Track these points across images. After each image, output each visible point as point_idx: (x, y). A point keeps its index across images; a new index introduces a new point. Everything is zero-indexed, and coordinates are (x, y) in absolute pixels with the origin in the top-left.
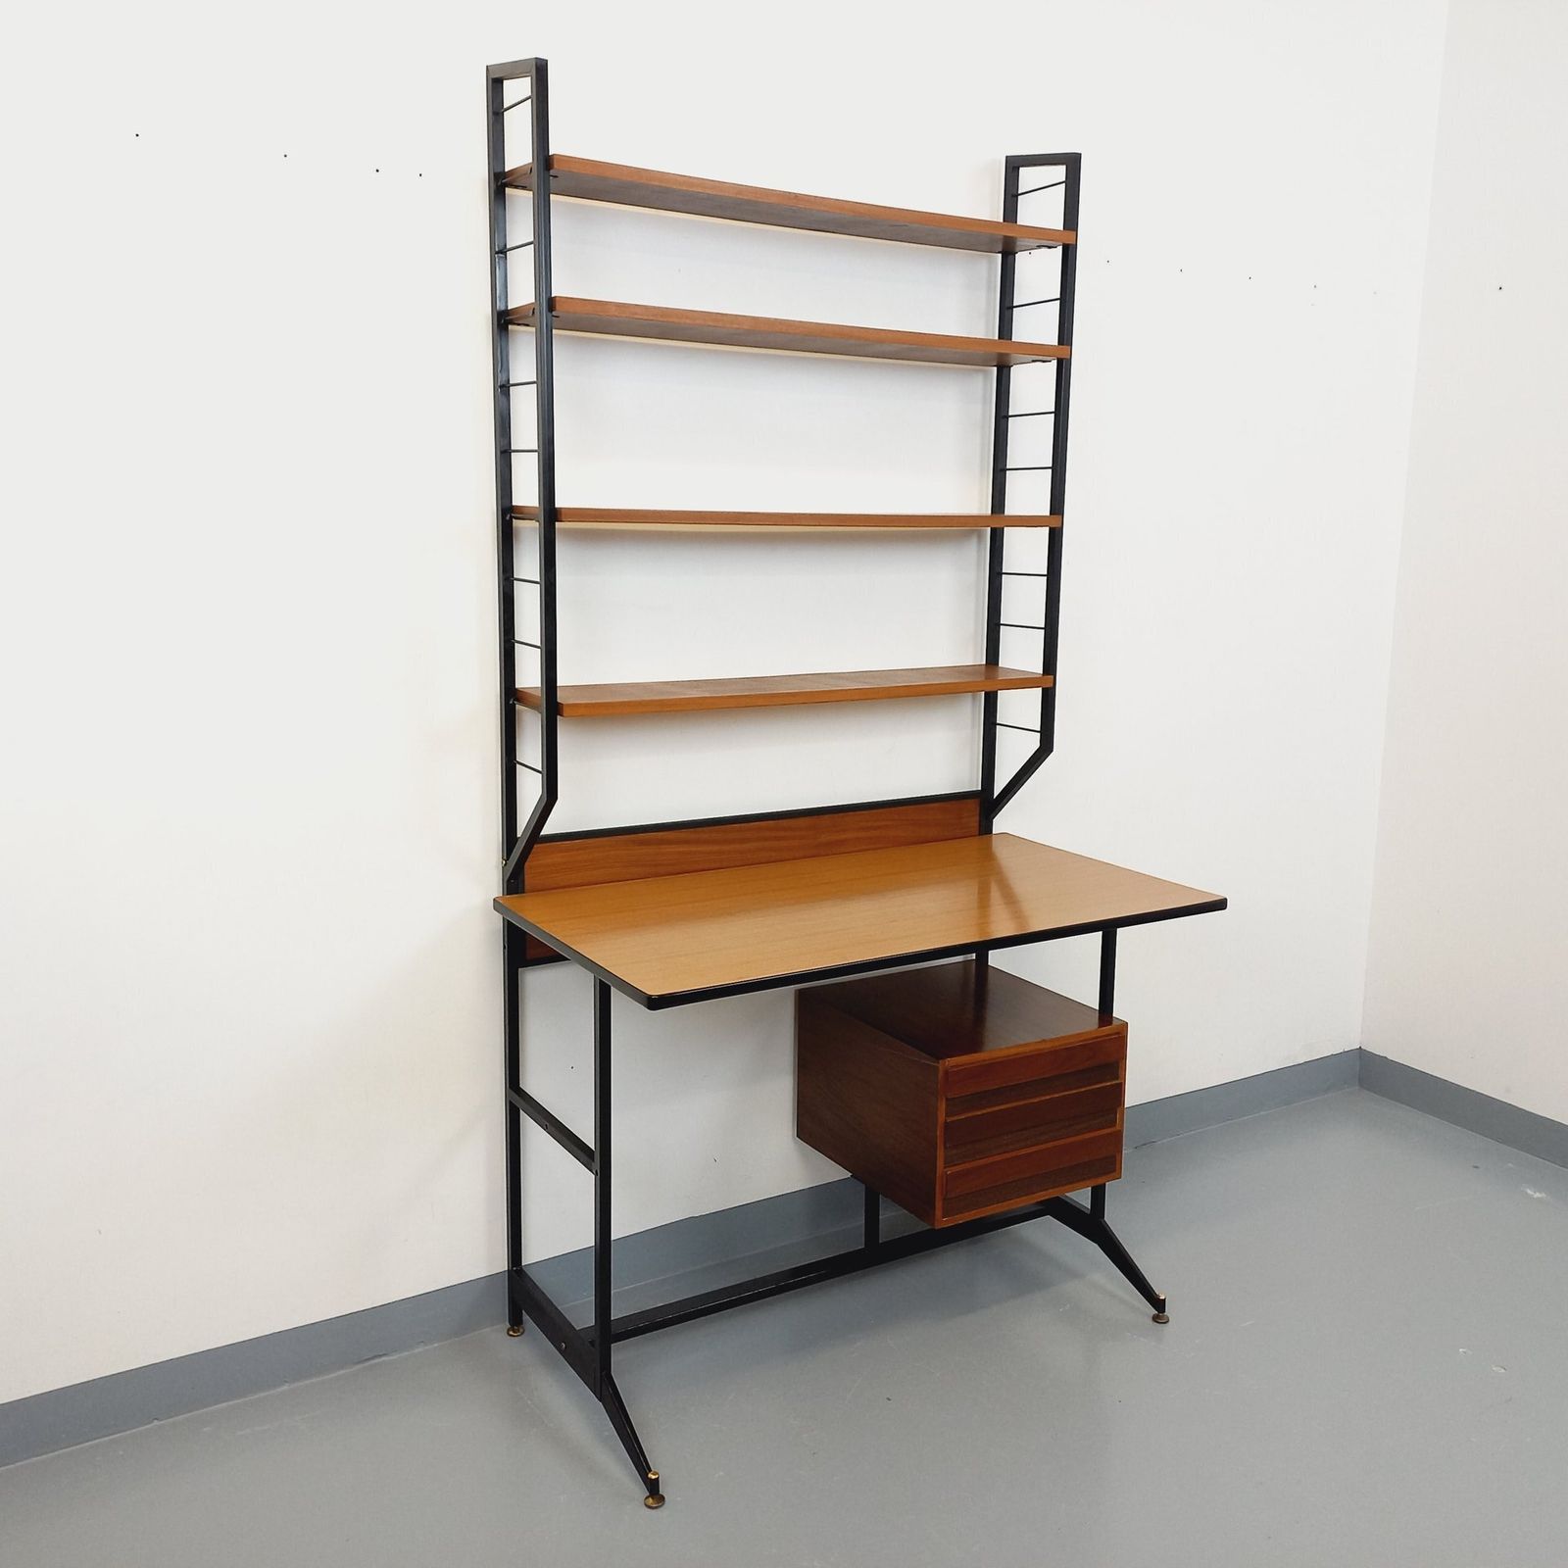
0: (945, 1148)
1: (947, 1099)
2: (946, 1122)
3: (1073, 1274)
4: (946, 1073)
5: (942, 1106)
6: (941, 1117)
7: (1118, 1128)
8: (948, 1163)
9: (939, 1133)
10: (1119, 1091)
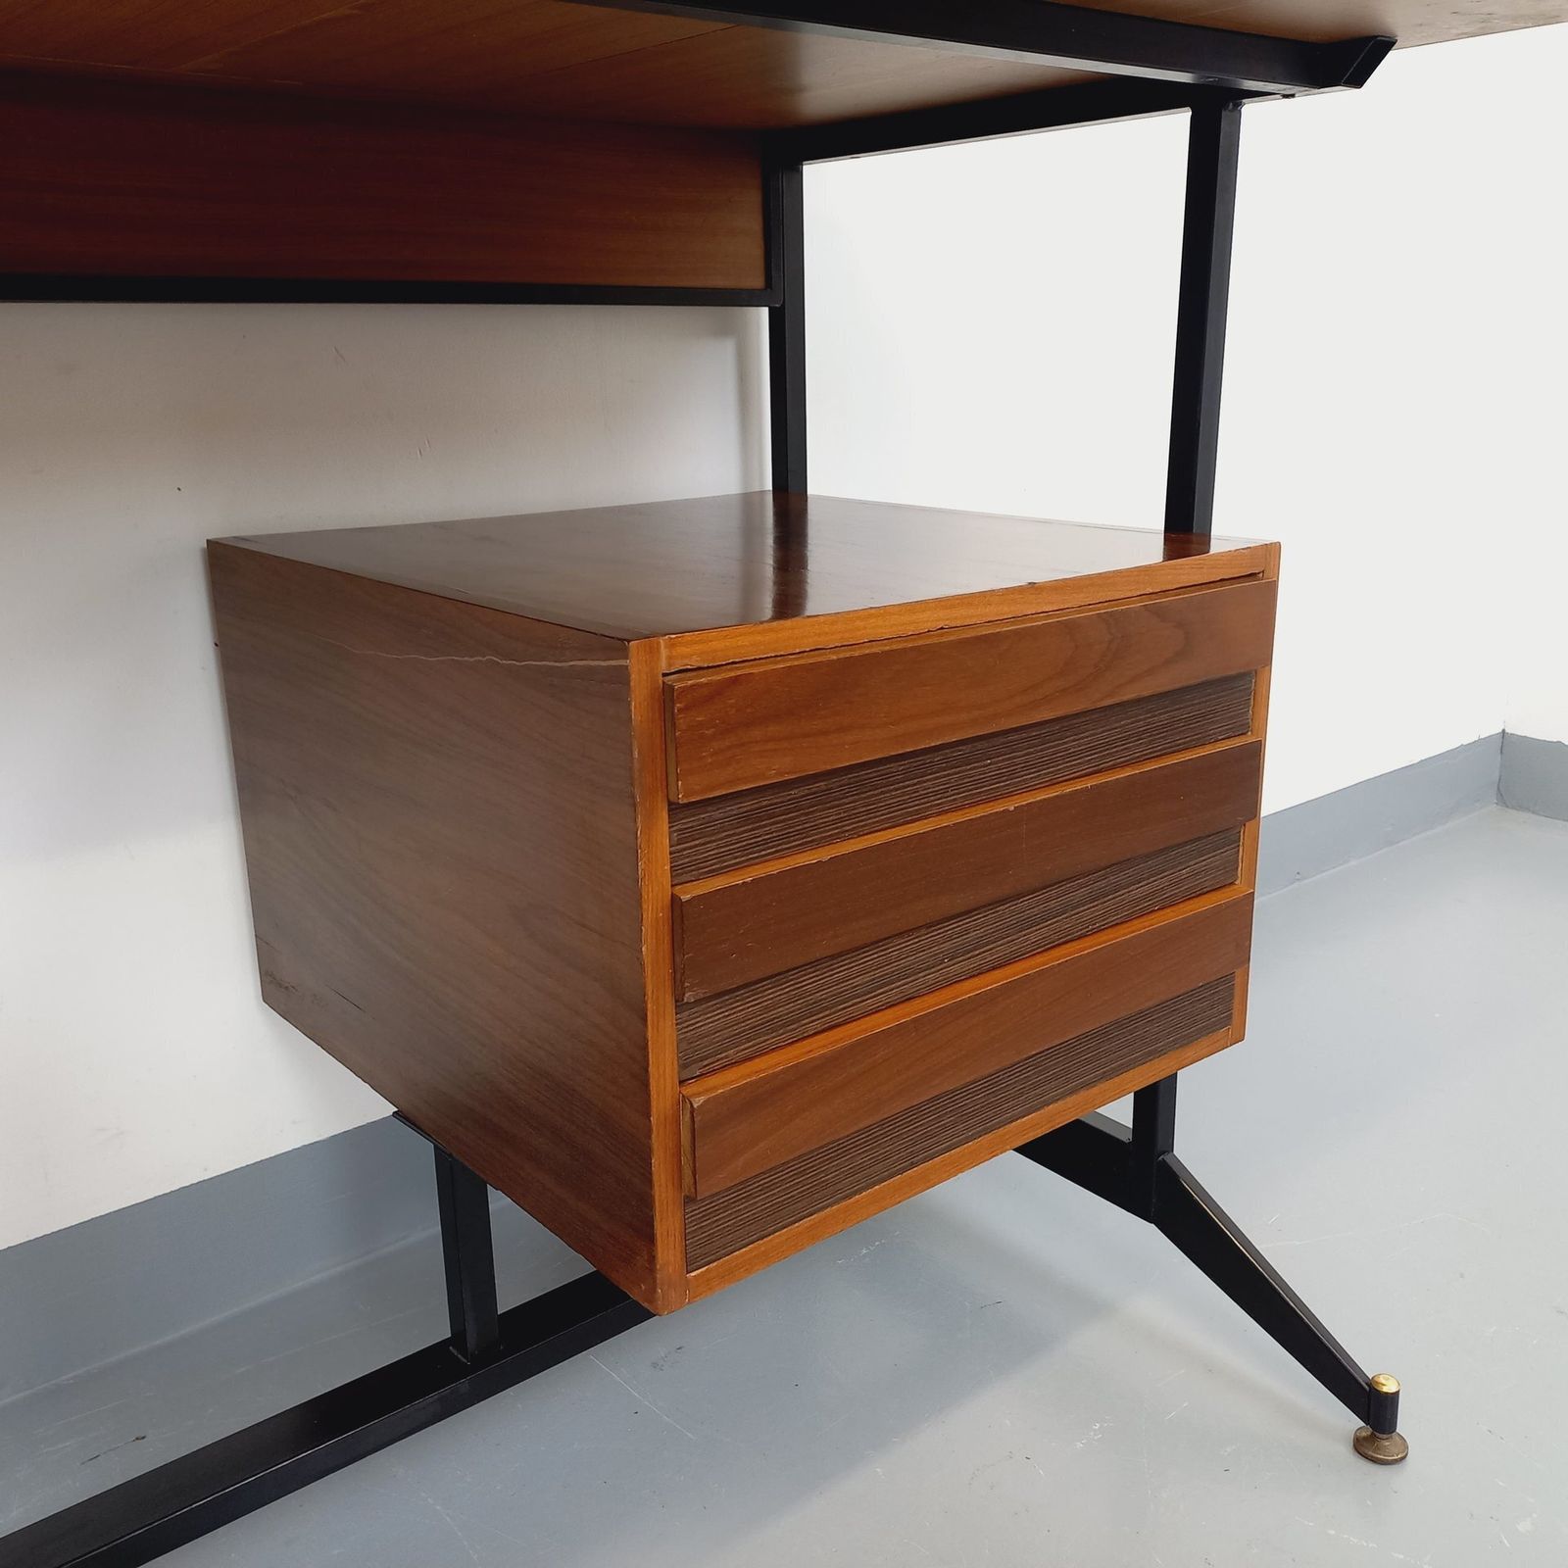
0: (680, 1005)
1: (674, 809)
2: (674, 898)
3: (1087, 1306)
4: (665, 697)
5: (658, 840)
6: (657, 884)
7: (1240, 888)
8: (694, 1064)
9: (653, 945)
10: (1247, 767)
